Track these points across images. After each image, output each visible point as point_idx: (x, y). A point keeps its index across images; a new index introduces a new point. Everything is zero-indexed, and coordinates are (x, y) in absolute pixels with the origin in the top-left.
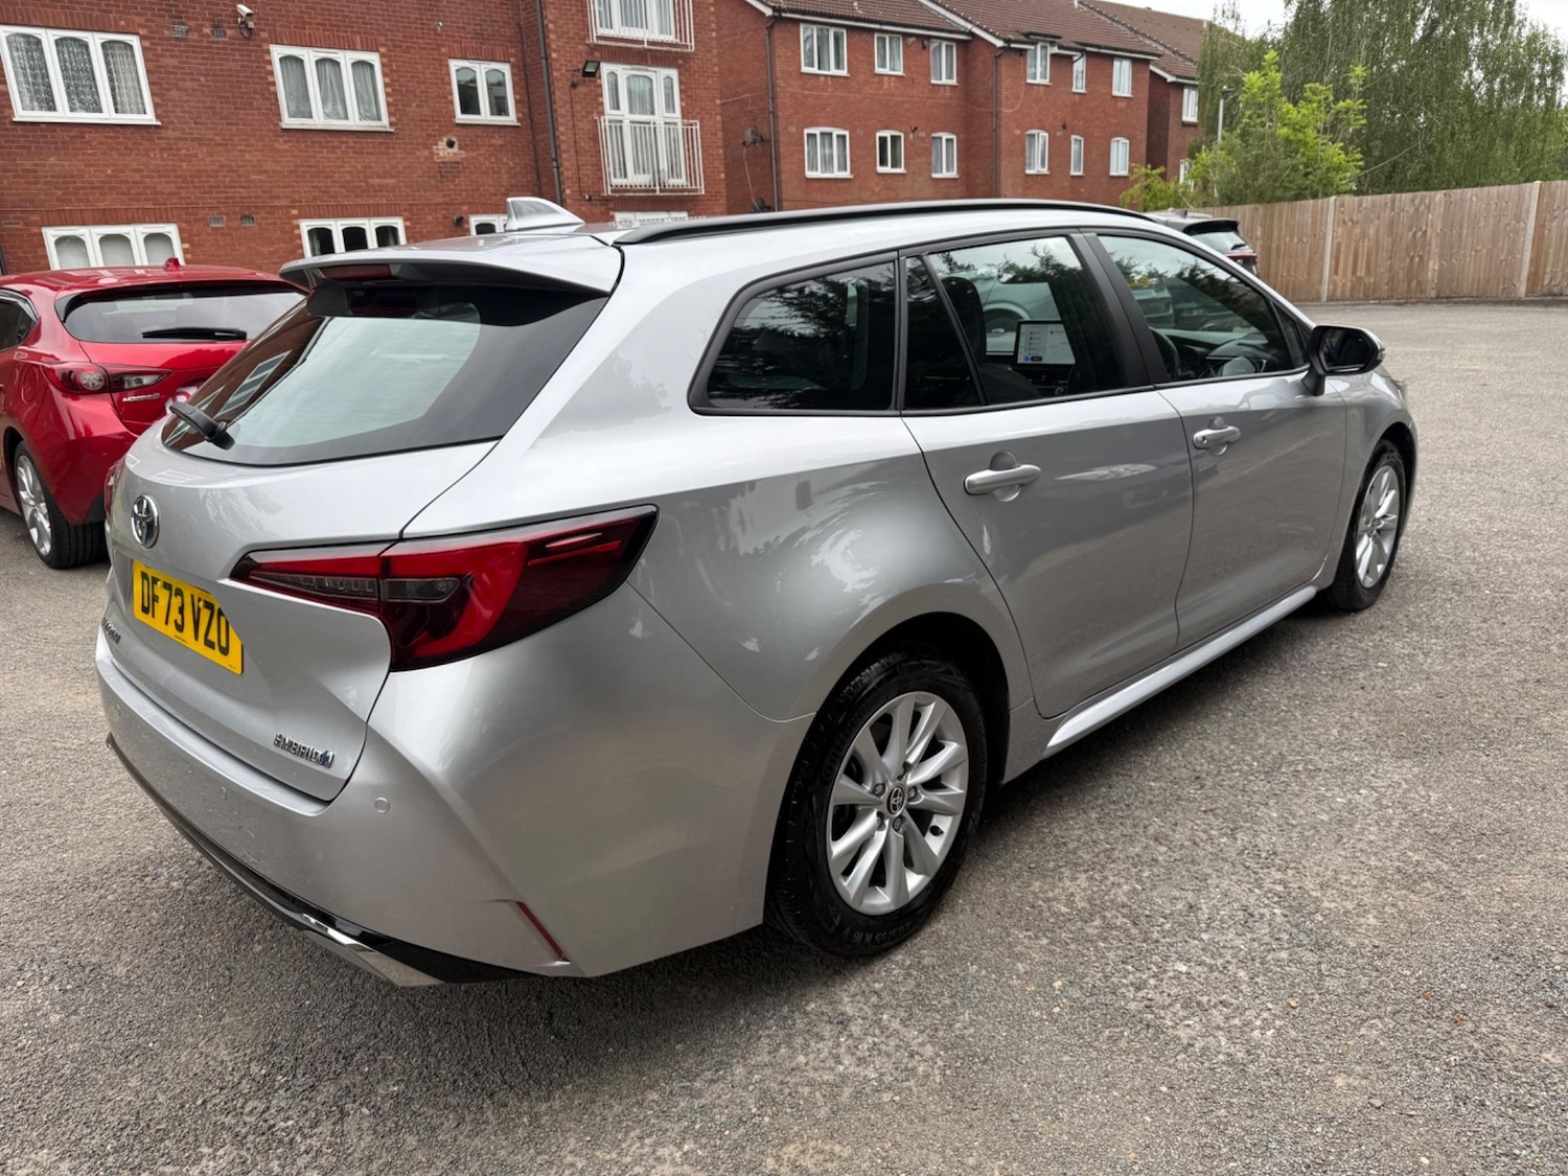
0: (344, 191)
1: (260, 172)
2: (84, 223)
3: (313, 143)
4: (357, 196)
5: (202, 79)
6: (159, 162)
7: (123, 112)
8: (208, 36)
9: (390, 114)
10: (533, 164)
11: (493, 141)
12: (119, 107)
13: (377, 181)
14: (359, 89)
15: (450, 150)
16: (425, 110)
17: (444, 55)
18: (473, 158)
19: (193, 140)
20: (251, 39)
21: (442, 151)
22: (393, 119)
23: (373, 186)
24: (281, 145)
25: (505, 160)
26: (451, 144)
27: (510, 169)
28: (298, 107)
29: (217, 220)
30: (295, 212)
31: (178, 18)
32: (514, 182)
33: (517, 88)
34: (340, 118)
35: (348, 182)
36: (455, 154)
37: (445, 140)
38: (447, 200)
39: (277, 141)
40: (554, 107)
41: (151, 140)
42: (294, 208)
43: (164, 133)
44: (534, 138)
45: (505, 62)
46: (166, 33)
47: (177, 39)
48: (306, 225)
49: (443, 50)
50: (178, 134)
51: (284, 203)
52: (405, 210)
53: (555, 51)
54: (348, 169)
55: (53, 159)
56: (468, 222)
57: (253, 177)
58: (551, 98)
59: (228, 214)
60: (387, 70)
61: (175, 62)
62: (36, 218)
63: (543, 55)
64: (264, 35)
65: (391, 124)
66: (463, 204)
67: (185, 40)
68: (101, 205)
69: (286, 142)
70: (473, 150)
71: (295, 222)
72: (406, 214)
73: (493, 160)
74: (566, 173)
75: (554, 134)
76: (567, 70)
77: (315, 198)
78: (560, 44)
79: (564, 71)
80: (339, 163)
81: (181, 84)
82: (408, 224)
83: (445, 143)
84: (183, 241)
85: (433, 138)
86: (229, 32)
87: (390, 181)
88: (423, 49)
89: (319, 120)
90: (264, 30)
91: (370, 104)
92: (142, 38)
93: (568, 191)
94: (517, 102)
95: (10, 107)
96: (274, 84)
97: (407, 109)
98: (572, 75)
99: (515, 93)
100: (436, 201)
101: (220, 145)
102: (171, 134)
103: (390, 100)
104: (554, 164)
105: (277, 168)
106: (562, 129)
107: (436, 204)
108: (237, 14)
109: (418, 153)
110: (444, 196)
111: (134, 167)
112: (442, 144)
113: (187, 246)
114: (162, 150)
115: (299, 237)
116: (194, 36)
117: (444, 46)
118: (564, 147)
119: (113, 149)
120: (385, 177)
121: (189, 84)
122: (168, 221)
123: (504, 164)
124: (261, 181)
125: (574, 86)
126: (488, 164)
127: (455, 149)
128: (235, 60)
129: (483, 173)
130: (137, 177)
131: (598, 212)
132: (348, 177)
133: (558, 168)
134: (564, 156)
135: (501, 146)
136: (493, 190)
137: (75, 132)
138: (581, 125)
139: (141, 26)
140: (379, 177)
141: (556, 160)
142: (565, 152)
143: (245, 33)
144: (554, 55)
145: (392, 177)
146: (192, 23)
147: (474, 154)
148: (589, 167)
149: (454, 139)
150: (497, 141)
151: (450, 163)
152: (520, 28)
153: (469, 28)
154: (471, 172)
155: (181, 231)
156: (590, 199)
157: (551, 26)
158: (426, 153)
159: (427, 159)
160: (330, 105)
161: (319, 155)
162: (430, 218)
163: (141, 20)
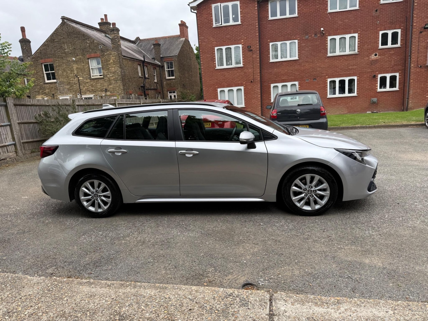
0: (341, 71)
1: (320, 68)
2: (279, 83)
3: (335, 59)
4: (344, 72)
5: (310, 47)
6: (297, 68)
7: (292, 57)
8: (313, 37)
9: (358, 49)
10: (404, 58)
11: (390, 52)
12: (291, 56)
13: (351, 67)
14: (351, 44)
15: (375, 57)
16: (369, 46)
17: (379, 30)
18: (383, 58)
19: (305, 62)
20: (323, 36)
21: (373, 57)
22: (359, 50)
23: (349, 69)
24: (326, 61)
25: (394, 57)
26: (376, 55)
27: (395, 60)
28: (333, 51)
29: (307, 80)
30: (327, 77)
31: (307, 34)
32: (396, 63)
33: (402, 36)
34: (343, 52)
35: (342, 68)
36: (377, 57)
37: (374, 54)
38: (372, 71)
39: (325, 60)
40: (412, 40)
41: (296, 63)
42: (327, 76)
43: (299, 61)
44: (406, 50)
45: (399, 29)
46: (304, 38)
47: (306, 39)
48: (329, 80)
49: (378, 29)
50: (302, 61)
51: (325, 75)
52: (358, 74)
53: (415, 23)
54: (343, 65)
55: (275, 69)
56: (377, 76)
57: (318, 69)
58: (411, 37)
59: (310, 78)
60: (360, 37)
61: (304, 44)
62: (270, 82)
63: (411, 25)
64: (327, 34)
65: (358, 52)
66: (377, 71)
67: (308, 39)
68: (283, 78)
69: (328, 60)
70: (383, 56)
71: (326, 79)
72: (358, 75)
73: (390, 58)
74: (412, 60)
75: (411, 48)
76: (419, 28)
77: (333, 73)
78: (418, 20)
79: (418, 28)
80: (341, 63)
81: (305, 49)
82: (358, 78)
83: (374, 55)
84: (299, 85)
85: (371, 54)
86: (318, 35)
87: (355, 67)
88: (372, 30)
89: (338, 53)
90: (327, 33)
91: (353, 47)
92: (298, 40)
93: (412, 65)
94: (401, 40)
95: (270, 59)
96: (327, 46)
97: (364, 47)
98: (421, 29)
99: (401, 37)
100: (368, 71)
101: (311, 62)
102: (301, 61)
103: (359, 45)
104: (409, 57)
105: (325, 66)
106: (413, 46)
107: (368, 72)
108: (321, 30)
109: (365, 59)
110: (371, 70)
111: (292, 69)
112: (373, 55)
113: (300, 86)
114: (298, 65)
115: (327, 83)
116: (310, 38)
117: (379, 28)
118: (413, 52)
119: (287, 66)
120: (354, 66)
121: (307, 49)
122: (296, 81)
123: (393, 59)
124: (320, 70)
125: (421, 32)
126: (387, 59)
127: (377, 56)
128: (319, 42)
129: (385, 62)
130: (292, 72)
131: (423, 71)
132: (343, 67)
133: (410, 58)
134: (413, 54)
135: (393, 53)
136: (388, 67)
137: (281, 63)
138: (421, 44)
139: (298, 38)
140: (352, 66)
141: (410, 56)
142: (413, 53)
143: (322, 35)
144: (415, 24)
145: (356, 66)
146: (310, 35)
147: (383, 57)
148: (423, 57)
149: (377, 53)
150: (392, 52)
151: (375, 60)
152: (407, 18)
153: (388, 21)
154: (381, 62)
155: (299, 83)
156: (421, 67)
157: (415, 16)
158: (367, 58)
159: (367, 60)
160: (341, 49)
161: (336, 62)
162: (365, 76)
163: (298, 36)
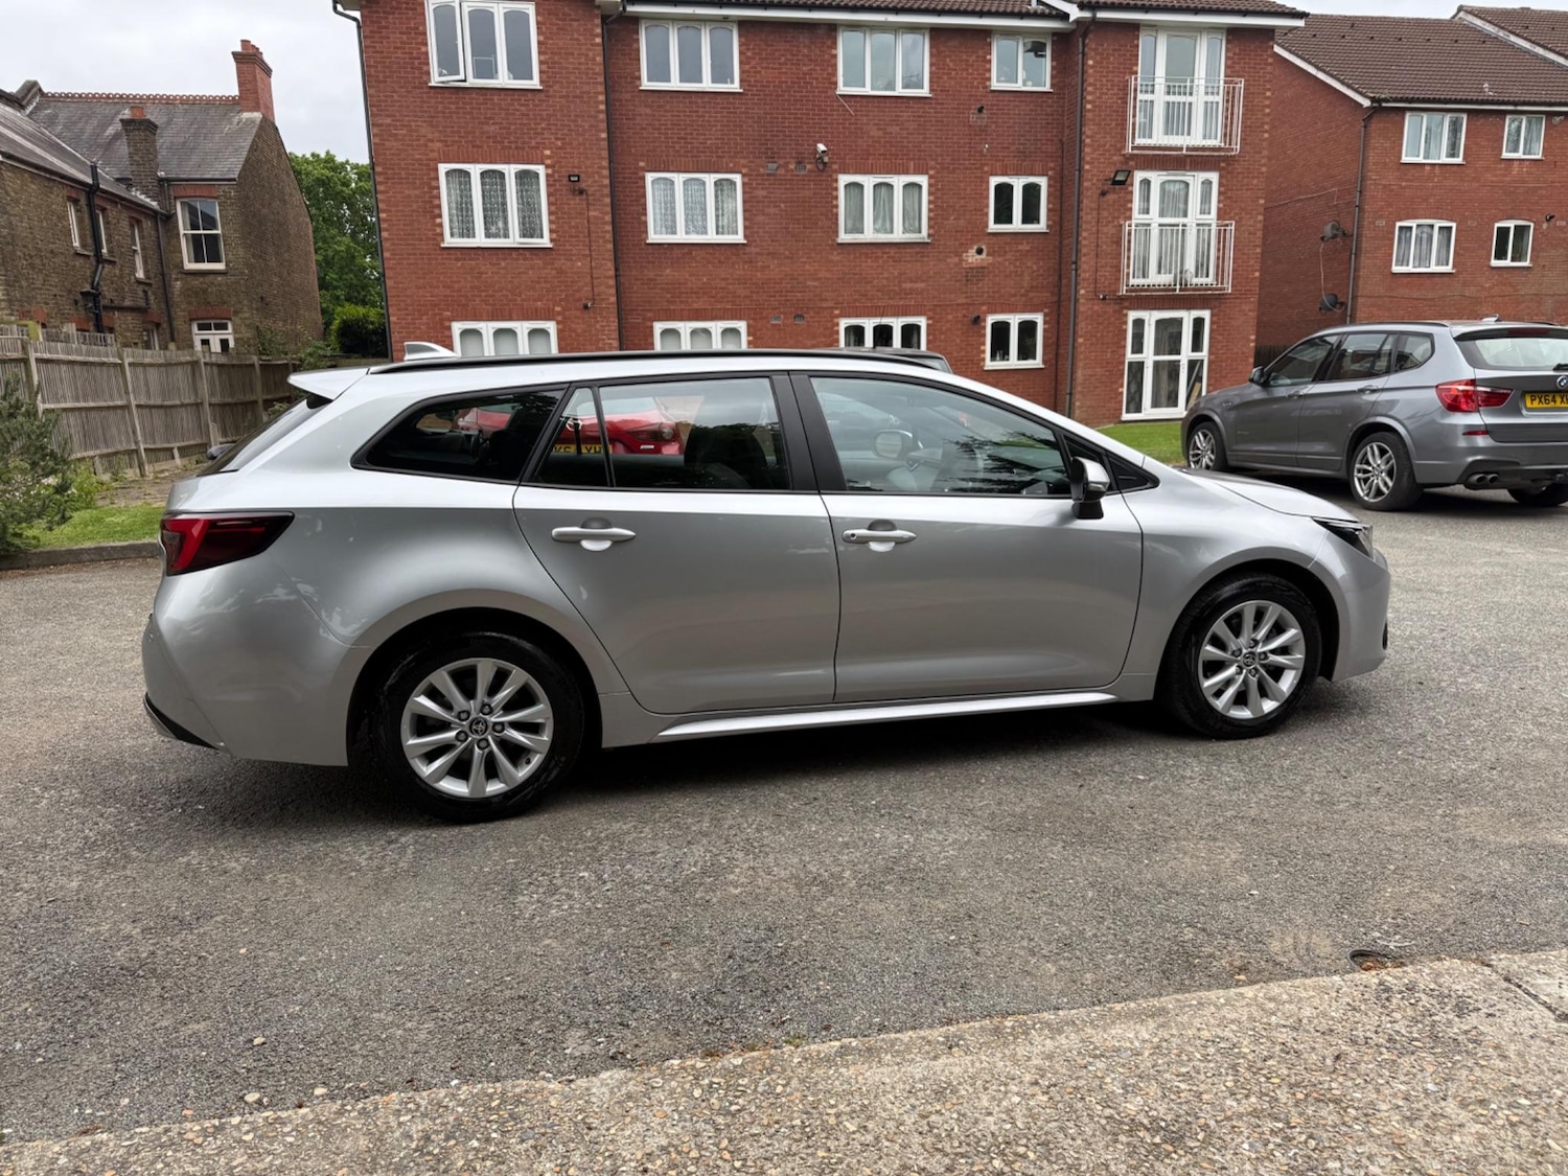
0: (880, 294)
1: (815, 280)
2: (681, 319)
3: (861, 254)
4: (890, 299)
5: (782, 205)
6: (742, 272)
7: (723, 233)
8: (792, 170)
9: (930, 227)
10: (1057, 267)
11: (1020, 247)
12: (720, 230)
13: (908, 285)
14: (907, 207)
15: (978, 257)
16: (962, 222)
17: (987, 172)
18: (999, 263)
19: (769, 254)
20: (825, 170)
21: (972, 257)
22: (932, 231)
23: (905, 289)
24: (835, 257)
25: (1029, 264)
26: (980, 252)
27: (1033, 272)
28: (854, 225)
29: (776, 319)
30: (837, 312)
31: (772, 159)
32: (1035, 284)
33: (1051, 198)
34: (886, 232)
35: (884, 286)
36: (982, 260)
37: (975, 247)
38: (969, 301)
39: (832, 254)
40: (1081, 214)
41: (738, 255)
42: (837, 308)
43: (748, 250)
44: (1061, 242)
45: (1043, 175)
46: (762, 170)
47: (768, 175)
48: (844, 323)
49: (986, 169)
50: (758, 250)
51: (830, 304)
52: (930, 310)
53: (1088, 163)
54: (886, 275)
55: (668, 271)
56: (985, 320)
57: (809, 283)
58: (1079, 206)
59: (784, 313)
60: (933, 189)
61: (764, 193)
62: (650, 315)
63: (1077, 168)
64: (835, 167)
65: (929, 236)
66: (983, 304)
67: (774, 175)
68: (695, 306)
69: (839, 254)
70: (999, 256)
71: (836, 320)
72: (931, 314)
73: (1018, 264)
74: (1083, 275)
75: (1077, 239)
76: (1097, 180)
77: (855, 301)
78: (1095, 156)
79: (1095, 181)
80: (879, 271)
81: (767, 210)
82: (930, 322)
83: (974, 251)
84: (749, 335)
85: (965, 247)
86: (808, 167)
87: (921, 285)
88: (967, 169)
89: (869, 234)
90: (836, 163)
91: (914, 220)
92: (744, 175)
93: (1082, 292)
94: (1049, 210)
95: (646, 232)
96: (837, 206)
97: (946, 222)
98: (1103, 184)
99: (1049, 202)
100: (959, 301)
101: (787, 258)
102: (753, 250)
103: (932, 215)
104: (1074, 266)
105: (829, 275)
106: (1084, 234)
107: (958, 305)
108: (816, 150)
109: (948, 260)
110: (966, 297)
111: (723, 276)
112: (973, 251)
113: (751, 338)
114: (746, 262)
115: (837, 332)
116: (782, 171)
117: (987, 165)
118: (1084, 250)
119: (709, 262)
120: (916, 282)
121: (772, 210)
122: (740, 319)
123: (1028, 268)
124: (814, 287)
125: (1103, 194)
126: (1012, 267)
127: (984, 256)
128: (809, 189)
129: (1006, 276)
130: (723, 284)
131: (1111, 310)
132: (885, 282)
133: (1076, 270)
134: (1083, 259)
135: (1027, 251)
136: (1013, 291)
137: (686, 250)
138: (1105, 230)
139: (744, 166)
140: (911, 282)
141: (1076, 263)
142: (1084, 255)
143: (821, 167)
144: (1087, 167)
145: (923, 281)
146: (781, 162)
147: (1000, 259)
148: (1108, 269)
149: (984, 247)
150: (1025, 247)
151: (977, 268)
152: (1063, 144)
153: (1013, 148)
154: (995, 276)
155: (749, 326)
156: (1104, 298)
157: (1088, 141)
158: (956, 260)
159: (956, 265)
160: (880, 221)
161: (864, 264)
162: (950, 317)
163: (743, 161)
